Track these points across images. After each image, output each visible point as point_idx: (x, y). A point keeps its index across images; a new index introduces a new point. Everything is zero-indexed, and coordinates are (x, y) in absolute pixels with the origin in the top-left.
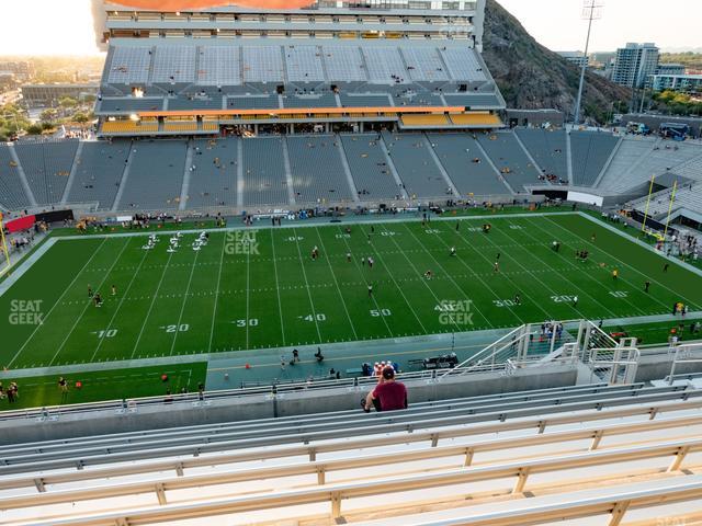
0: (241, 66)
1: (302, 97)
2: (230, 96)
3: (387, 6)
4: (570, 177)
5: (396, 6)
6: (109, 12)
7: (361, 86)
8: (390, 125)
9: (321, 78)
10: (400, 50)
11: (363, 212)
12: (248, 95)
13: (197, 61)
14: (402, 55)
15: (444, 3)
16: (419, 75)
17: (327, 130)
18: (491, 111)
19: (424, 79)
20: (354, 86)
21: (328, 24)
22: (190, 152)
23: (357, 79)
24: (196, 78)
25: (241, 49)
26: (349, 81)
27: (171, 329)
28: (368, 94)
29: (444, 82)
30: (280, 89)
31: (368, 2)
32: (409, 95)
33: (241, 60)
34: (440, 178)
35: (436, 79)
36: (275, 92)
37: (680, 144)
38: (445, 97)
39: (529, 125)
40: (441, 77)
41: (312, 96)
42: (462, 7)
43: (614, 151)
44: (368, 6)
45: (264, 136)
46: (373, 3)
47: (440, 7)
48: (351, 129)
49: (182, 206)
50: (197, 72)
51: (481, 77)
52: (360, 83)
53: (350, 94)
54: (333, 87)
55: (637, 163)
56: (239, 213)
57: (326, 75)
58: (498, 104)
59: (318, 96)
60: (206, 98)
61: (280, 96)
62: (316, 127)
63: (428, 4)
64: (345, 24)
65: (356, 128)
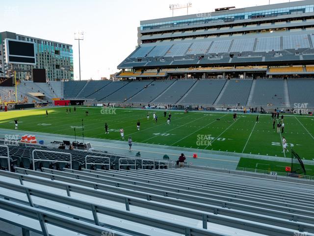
2: (175, 60)
3: (277, 14)
5: (282, 14)
6: (143, 34)
8: (262, 74)
13: (170, 49)
14: (282, 40)
16: (289, 47)
19: (292, 48)
20: (244, 53)
24: (165, 54)
25: (192, 44)
26: (241, 52)
28: (250, 56)
29: (306, 49)
30: (203, 57)
33: (189, 48)
34: (281, 99)
35: (300, 48)
41: (217, 58)
44: (264, 16)
45: (189, 79)
46: (266, 14)
47: (312, 11)
50: (167, 52)
52: (247, 52)
53: (238, 58)
57: (229, 50)
60: (164, 61)
62: (218, 76)
63: (303, 10)
64: (249, 28)
65: (242, 76)
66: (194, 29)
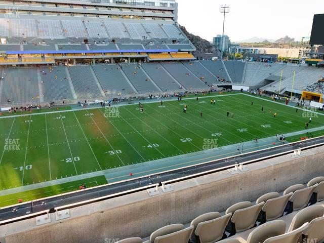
0: (63, 30)
1: (99, 45)
2: (59, 44)
3: (135, 3)
4: (230, 79)
5: (139, 4)
7: (127, 40)
8: (143, 59)
9: (106, 36)
10: (142, 25)
11: (142, 98)
12: (69, 43)
13: (37, 26)
14: (144, 27)
15: (160, 3)
16: (154, 36)
17: (112, 62)
18: (189, 52)
19: (156, 37)
20: (124, 40)
21: (105, 11)
22: (39, 74)
23: (125, 37)
24: (38, 35)
25: (61, 22)
26: (121, 38)
27: (68, 160)
28: (131, 44)
29: (166, 39)
30: (86, 41)
31: (125, 1)
32: (151, 44)
33: (62, 27)
34: (174, 82)
35: (162, 38)
36: (83, 42)
37: (271, 64)
38: (168, 45)
39: (203, 60)
40: (164, 37)
41: (104, 44)
42: (169, 5)
43: (245, 68)
44: (125, 3)
45: (80, 65)
46: (128, 1)
47: (159, 5)
48: (124, 61)
49: (42, 100)
50: (38, 32)
51: (182, 37)
53: (123, 44)
54: (113, 41)
55: (256, 72)
56: (76, 102)
57: (109, 35)
58: (192, 48)
59: (106, 45)
60: (46, 45)
61: (87, 45)
62: (106, 60)
63: (153, 3)
64: (114, 11)
65: (126, 61)
66: (56, 4)
